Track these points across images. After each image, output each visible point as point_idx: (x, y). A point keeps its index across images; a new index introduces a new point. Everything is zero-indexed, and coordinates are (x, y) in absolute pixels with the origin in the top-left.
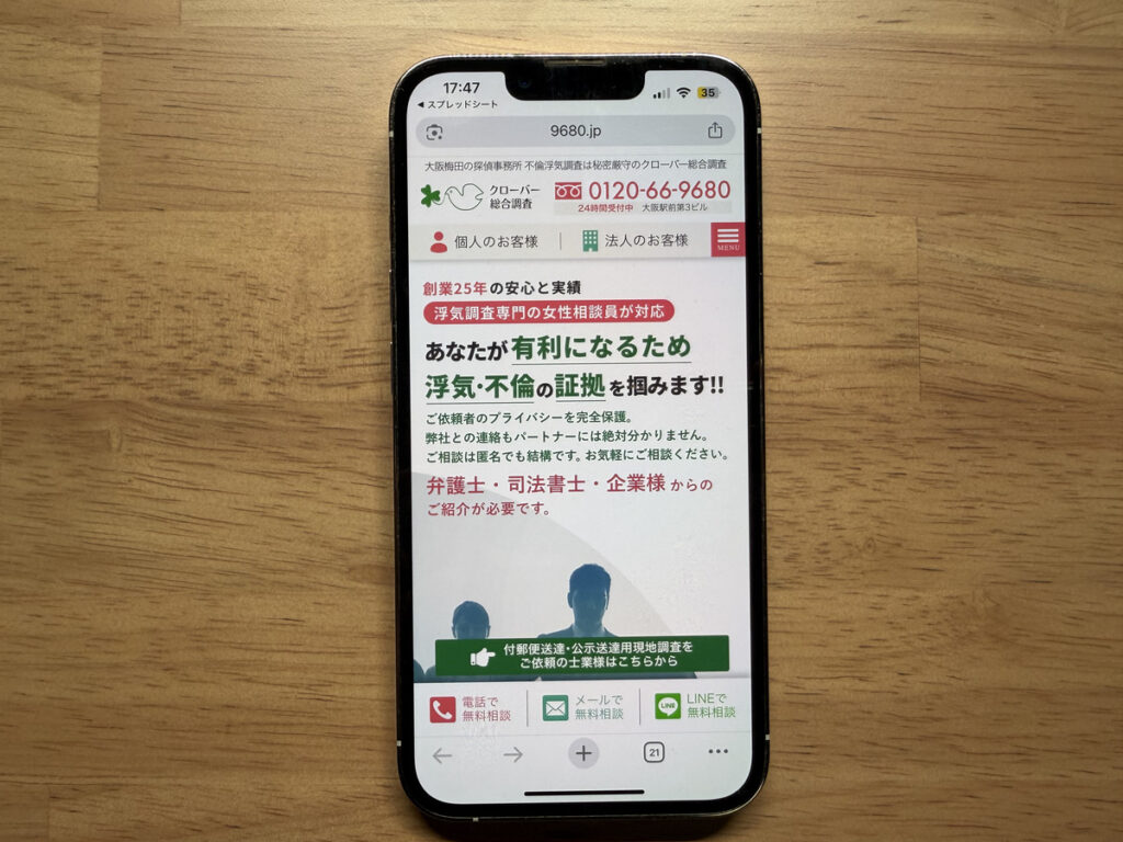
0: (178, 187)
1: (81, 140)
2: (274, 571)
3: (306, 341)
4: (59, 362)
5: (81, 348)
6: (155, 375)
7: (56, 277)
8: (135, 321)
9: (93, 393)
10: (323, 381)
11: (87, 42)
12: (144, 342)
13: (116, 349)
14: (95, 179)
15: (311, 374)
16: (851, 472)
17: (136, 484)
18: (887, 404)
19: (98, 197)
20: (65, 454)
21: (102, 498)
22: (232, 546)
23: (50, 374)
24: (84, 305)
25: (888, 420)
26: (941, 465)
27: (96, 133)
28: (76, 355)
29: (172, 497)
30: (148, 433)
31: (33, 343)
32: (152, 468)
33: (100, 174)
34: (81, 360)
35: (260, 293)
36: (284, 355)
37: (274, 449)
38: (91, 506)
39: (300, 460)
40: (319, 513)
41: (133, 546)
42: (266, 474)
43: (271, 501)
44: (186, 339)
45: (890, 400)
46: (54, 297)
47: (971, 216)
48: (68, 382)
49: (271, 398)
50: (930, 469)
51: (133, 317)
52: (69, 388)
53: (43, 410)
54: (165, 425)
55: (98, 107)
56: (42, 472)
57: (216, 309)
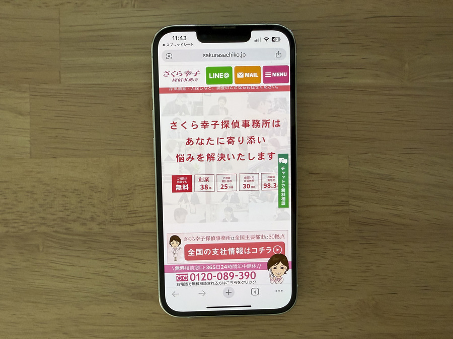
0: (62, 149)
1: (23, 130)
2: (104, 296)
3: (113, 207)
4: (18, 218)
5: (26, 212)
6: (56, 222)
7: (16, 185)
8: (47, 201)
9: (31, 230)
10: (120, 223)
11: (23, 91)
12: (51, 210)
13: (40, 212)
14: (29, 146)
15: (116, 221)
16: (322, 253)
17: (50, 264)
18: (336, 228)
19: (31, 153)
20: (22, 253)
21: (37, 270)
22: (87, 287)
23: (15, 223)
24: (27, 196)
25: (336, 233)
26: (356, 250)
27: (29, 127)
28: (24, 214)
29: (64, 269)
30: (54, 245)
31: (8, 211)
32: (56, 258)
33: (31, 144)
34: (27, 217)
35: (95, 189)
36: (105, 213)
37: (102, 250)
38: (33, 273)
39: (112, 254)
40: (120, 274)
41: (49, 287)
42: (100, 259)
43: (102, 269)
44: (67, 208)
45: (338, 226)
46: (15, 193)
47: (369, 154)
48: (22, 225)
49: (101, 230)
50: (352, 252)
51: (46, 200)
52: (22, 228)
53: (13, 237)
54: (60, 241)
55: (29, 117)
56: (14, 260)
57: (78, 196)
